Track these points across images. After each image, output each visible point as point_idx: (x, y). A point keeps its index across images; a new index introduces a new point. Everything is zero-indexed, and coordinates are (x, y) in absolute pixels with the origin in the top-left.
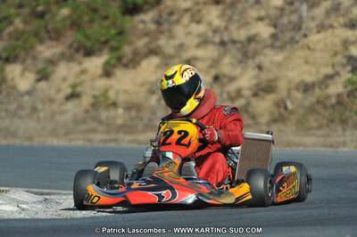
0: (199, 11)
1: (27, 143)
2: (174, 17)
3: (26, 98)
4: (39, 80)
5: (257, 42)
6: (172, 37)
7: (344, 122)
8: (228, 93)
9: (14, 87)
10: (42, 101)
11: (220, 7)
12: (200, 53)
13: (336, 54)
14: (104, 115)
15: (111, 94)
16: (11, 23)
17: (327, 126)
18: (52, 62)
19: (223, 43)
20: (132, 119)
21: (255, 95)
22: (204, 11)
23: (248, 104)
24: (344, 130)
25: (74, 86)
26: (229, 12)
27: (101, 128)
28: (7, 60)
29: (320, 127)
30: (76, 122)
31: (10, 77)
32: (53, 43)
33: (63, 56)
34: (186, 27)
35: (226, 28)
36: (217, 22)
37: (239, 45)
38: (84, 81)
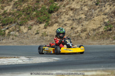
0: (67, 12)
1: (26, 45)
2: (61, 14)
3: (26, 34)
4: (29, 30)
5: (82, 19)
6: (61, 19)
7: (103, 38)
8: (75, 32)
9: (23, 32)
10: (29, 35)
11: (72, 11)
12: (68, 22)
13: (101, 22)
14: (45, 38)
15: (46, 33)
16: (21, 16)
17: (99, 39)
18: (32, 25)
19: (73, 20)
20: (51, 39)
21: (81, 32)
22: (69, 12)
23: (80, 34)
24: (104, 40)
25: (37, 31)
26: (75, 12)
27: (44, 41)
28: (21, 25)
29: (98, 39)
30: (38, 40)
31: (22, 29)
32: (32, 21)
33: (34, 23)
34: (64, 16)
35: (74, 16)
36: (72, 15)
37: (77, 20)
38: (40, 30)
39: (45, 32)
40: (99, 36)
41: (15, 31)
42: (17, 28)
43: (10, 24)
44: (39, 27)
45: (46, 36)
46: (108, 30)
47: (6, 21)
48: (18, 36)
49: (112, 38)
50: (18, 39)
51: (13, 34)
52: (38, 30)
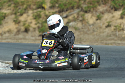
3: (91, 26)
4: (97, 20)
9: (88, 23)
10: (97, 28)
14: (118, 33)
25: (109, 22)
28: (86, 12)
30: (107, 36)
31: (87, 18)
33: (107, 10)
38: (113, 20)
41: (76, 21)
42: (80, 16)
43: (71, 9)
44: (113, 17)
45: (120, 30)
47: (66, 5)
48: (79, 29)
50: (79, 34)
51: (73, 26)
52: (111, 20)
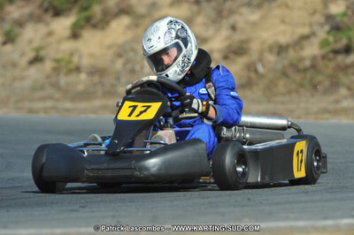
39: (72, 54)
40: (298, 77)
46: (336, 52)
49: (349, 88)
